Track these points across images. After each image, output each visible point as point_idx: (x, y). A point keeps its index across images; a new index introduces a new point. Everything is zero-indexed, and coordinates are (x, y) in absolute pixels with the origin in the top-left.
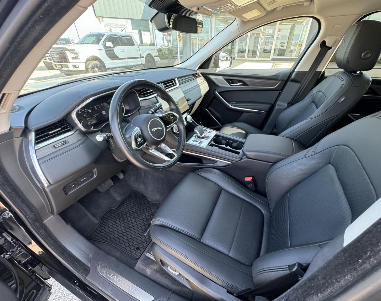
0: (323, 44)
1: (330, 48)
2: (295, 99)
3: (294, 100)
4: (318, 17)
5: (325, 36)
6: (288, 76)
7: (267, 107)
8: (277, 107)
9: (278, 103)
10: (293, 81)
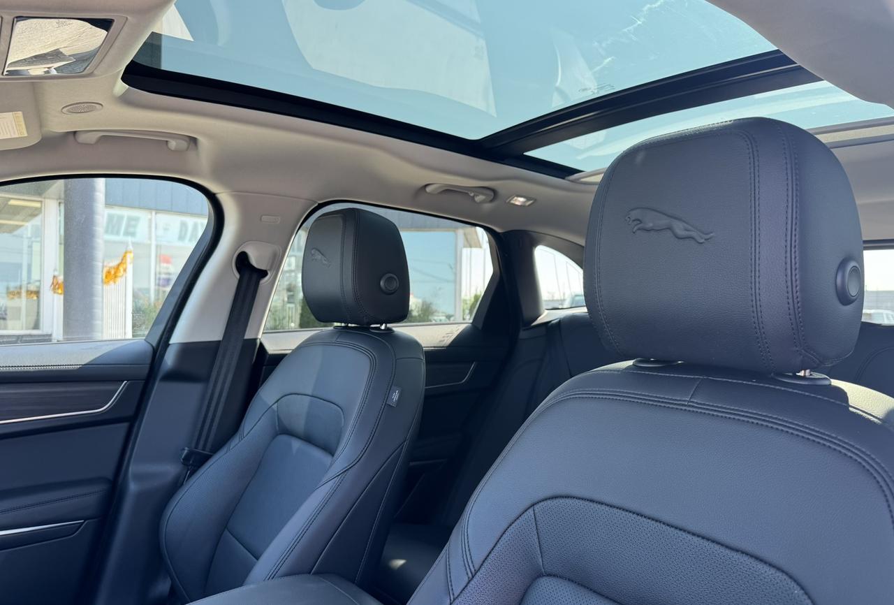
0: (242, 261)
1: (263, 273)
2: (203, 438)
3: (202, 443)
4: (213, 187)
5: (242, 237)
6: (149, 361)
7: (88, 498)
8: (133, 487)
9: (133, 468)
10: (174, 376)
